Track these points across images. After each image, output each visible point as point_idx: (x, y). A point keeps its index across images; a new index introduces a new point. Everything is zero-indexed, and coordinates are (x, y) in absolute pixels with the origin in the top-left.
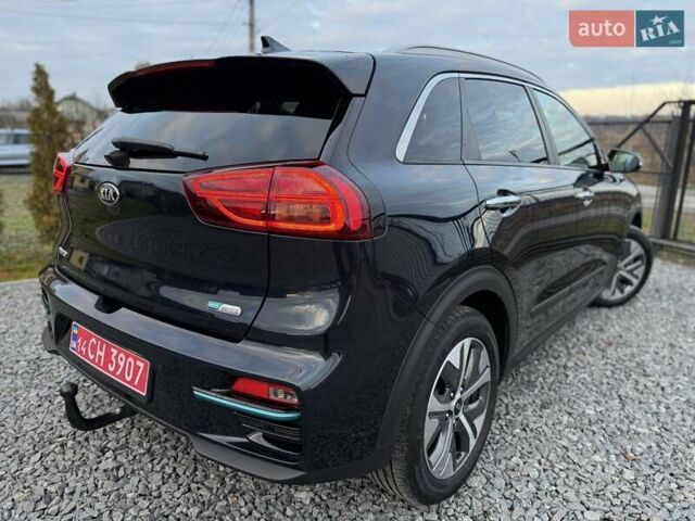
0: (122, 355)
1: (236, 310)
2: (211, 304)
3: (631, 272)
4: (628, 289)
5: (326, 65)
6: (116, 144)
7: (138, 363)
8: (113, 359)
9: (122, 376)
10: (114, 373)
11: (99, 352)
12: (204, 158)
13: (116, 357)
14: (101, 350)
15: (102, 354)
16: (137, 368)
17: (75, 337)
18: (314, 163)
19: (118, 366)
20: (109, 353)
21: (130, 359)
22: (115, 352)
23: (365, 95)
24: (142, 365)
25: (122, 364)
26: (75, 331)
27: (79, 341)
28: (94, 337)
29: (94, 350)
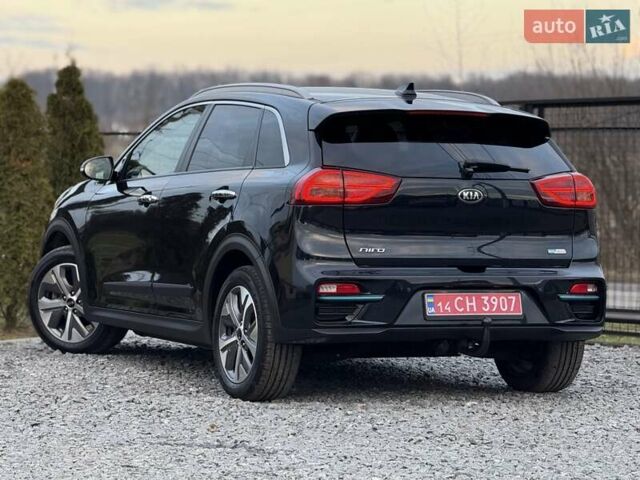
1: (563, 251)
2: (550, 251)
8: (485, 302)
9: (498, 310)
10: (489, 311)
11: (468, 304)
13: (489, 301)
14: (471, 301)
15: (474, 304)
16: (510, 301)
17: (432, 304)
19: (492, 306)
20: (480, 304)
21: (502, 298)
24: (514, 298)
25: (495, 303)
26: (431, 300)
27: (440, 304)
28: (459, 297)
29: (462, 304)
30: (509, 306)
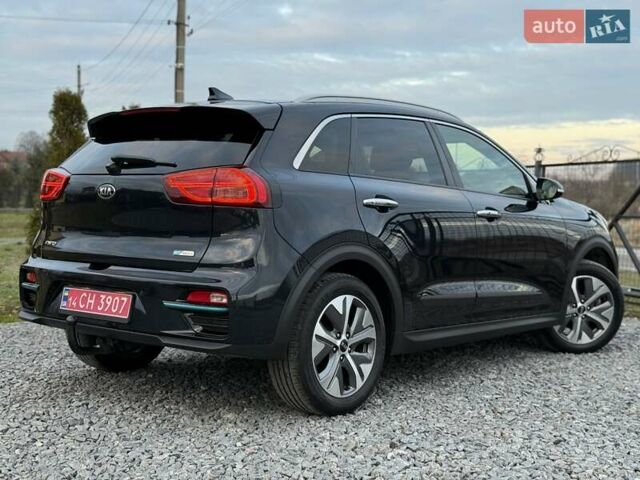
0: (110, 297)
1: (191, 253)
2: (175, 253)
3: (598, 313)
4: (599, 334)
5: (250, 113)
6: (113, 159)
7: (123, 299)
8: (102, 302)
9: (110, 311)
10: (101, 311)
11: (89, 301)
12: (174, 166)
13: (104, 300)
14: (91, 299)
15: (92, 302)
17: (66, 298)
18: (241, 167)
19: (106, 305)
20: (97, 303)
21: (117, 298)
22: (103, 297)
23: (273, 130)
24: (125, 299)
25: (109, 303)
26: (66, 294)
27: (70, 299)
28: (85, 292)
29: (85, 301)
30: (120, 308)
